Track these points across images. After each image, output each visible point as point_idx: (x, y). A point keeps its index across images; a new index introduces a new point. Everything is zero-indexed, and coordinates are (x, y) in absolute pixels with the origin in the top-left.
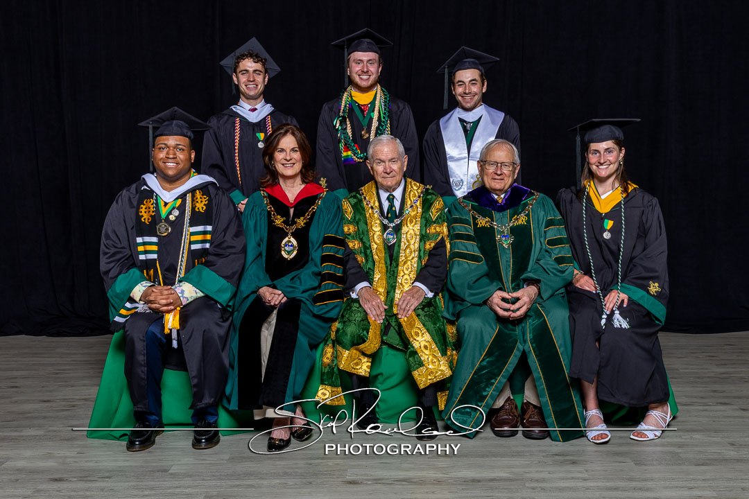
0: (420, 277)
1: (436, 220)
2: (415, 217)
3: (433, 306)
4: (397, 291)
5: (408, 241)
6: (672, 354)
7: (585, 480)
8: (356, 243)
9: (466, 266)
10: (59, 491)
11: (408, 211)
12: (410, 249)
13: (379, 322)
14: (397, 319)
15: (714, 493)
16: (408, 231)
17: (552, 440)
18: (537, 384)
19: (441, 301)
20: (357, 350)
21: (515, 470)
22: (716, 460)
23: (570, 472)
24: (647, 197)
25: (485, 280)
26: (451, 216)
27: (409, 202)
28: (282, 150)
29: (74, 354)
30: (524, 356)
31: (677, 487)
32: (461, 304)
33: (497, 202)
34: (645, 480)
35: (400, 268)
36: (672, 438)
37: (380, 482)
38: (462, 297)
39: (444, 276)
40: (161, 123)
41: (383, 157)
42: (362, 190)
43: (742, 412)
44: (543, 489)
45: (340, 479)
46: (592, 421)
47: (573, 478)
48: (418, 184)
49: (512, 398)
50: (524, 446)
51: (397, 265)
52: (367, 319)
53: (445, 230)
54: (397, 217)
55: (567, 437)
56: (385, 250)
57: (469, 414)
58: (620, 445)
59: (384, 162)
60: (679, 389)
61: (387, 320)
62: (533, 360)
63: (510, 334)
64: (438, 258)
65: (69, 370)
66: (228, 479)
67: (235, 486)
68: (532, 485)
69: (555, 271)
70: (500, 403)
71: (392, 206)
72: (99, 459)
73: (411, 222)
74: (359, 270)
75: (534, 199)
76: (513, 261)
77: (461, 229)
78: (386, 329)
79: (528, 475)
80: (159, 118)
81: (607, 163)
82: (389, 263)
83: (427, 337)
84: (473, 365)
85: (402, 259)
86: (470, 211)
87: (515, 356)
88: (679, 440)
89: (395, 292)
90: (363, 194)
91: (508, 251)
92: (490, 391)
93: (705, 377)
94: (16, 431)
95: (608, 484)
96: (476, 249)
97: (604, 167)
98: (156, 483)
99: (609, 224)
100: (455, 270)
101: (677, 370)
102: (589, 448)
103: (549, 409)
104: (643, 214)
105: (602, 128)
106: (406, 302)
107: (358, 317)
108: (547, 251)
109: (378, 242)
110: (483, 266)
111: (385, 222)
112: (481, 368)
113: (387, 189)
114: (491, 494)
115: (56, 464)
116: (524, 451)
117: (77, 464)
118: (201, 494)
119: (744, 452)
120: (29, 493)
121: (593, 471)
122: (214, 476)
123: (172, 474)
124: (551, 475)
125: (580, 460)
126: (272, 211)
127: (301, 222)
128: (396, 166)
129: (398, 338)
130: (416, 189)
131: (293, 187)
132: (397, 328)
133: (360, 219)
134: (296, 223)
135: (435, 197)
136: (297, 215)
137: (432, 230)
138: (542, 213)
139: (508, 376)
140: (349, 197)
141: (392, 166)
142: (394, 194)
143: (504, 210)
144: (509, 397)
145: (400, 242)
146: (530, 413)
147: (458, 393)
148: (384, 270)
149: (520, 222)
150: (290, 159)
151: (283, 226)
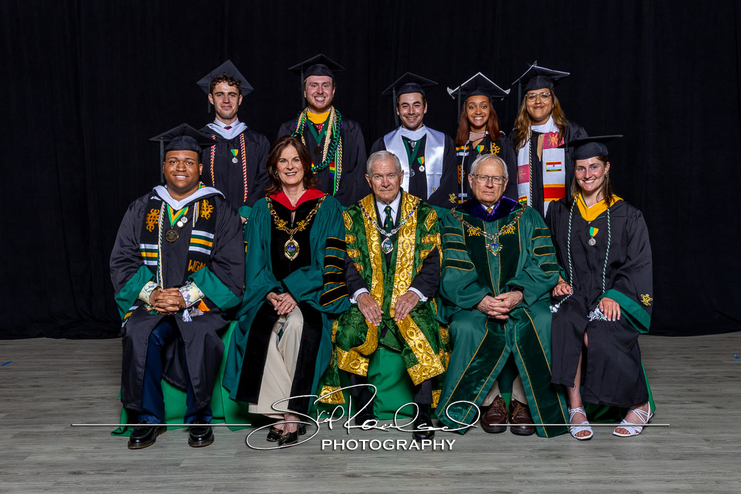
0: (415, 283)
1: (430, 230)
2: (411, 227)
3: (426, 308)
4: (393, 296)
5: (404, 250)
6: (650, 355)
7: (569, 473)
8: (355, 252)
9: (458, 273)
10: (76, 483)
11: (404, 221)
12: (406, 258)
13: (376, 325)
14: (394, 322)
15: (690, 485)
16: (404, 241)
17: (538, 436)
18: (524, 383)
19: (434, 306)
20: (356, 351)
21: (503, 464)
23: (555, 466)
24: (631, 209)
25: (475, 286)
26: (444, 226)
27: (405, 214)
28: (285, 160)
29: (93, 355)
30: (512, 357)
31: (655, 480)
32: (453, 309)
33: (487, 212)
34: (626, 474)
35: (396, 275)
36: (650, 433)
37: (378, 475)
38: (454, 302)
39: (437, 282)
40: (172, 138)
41: (381, 172)
42: (361, 202)
43: (716, 410)
44: (530, 482)
45: (340, 473)
46: (576, 419)
47: (558, 472)
48: (413, 197)
49: (500, 396)
50: (512, 441)
51: (394, 273)
52: (365, 322)
53: (438, 240)
54: (394, 227)
55: (552, 432)
56: (382, 258)
57: (460, 411)
58: (602, 440)
59: (382, 176)
60: (657, 388)
61: (384, 323)
62: (520, 360)
63: (498, 337)
64: (431, 266)
65: (87, 370)
66: (236, 473)
67: (241, 479)
68: (519, 478)
69: (540, 278)
70: (489, 401)
71: (389, 217)
72: (115, 454)
73: (407, 232)
74: (357, 277)
75: (522, 211)
76: (502, 268)
77: (453, 238)
78: (382, 332)
79: (515, 469)
80: (169, 134)
81: (593, 178)
82: (386, 270)
83: (422, 336)
84: (464, 366)
85: (398, 266)
86: (462, 221)
87: (504, 357)
88: (658, 436)
89: (391, 297)
90: (362, 206)
91: (496, 259)
92: (480, 390)
93: (682, 377)
94: (37, 427)
95: (591, 477)
96: (467, 257)
97: (590, 181)
98: (168, 476)
99: (594, 231)
100: (448, 277)
101: (655, 370)
102: (573, 444)
103: (535, 407)
104: (627, 223)
105: (586, 146)
106: (401, 306)
107: (356, 320)
108: (533, 259)
109: (376, 251)
110: (473, 273)
111: (383, 232)
112: (472, 368)
113: (384, 202)
114: (481, 487)
115: (74, 458)
116: (511, 446)
117: (94, 459)
118: (210, 487)
119: (718, 448)
120: (49, 485)
121: (576, 465)
122: (222, 469)
123: (183, 468)
124: (537, 469)
125: (563, 455)
126: (275, 215)
127: (302, 225)
128: (393, 181)
129: (394, 339)
130: (412, 201)
131: (296, 194)
132: (393, 330)
133: (358, 230)
134: (297, 226)
135: (429, 209)
136: (298, 218)
137: (427, 240)
138: (530, 224)
139: (497, 376)
140: (349, 208)
141: (390, 180)
142: (391, 205)
143: (494, 221)
144: (498, 396)
145: (397, 251)
146: (517, 411)
147: (451, 391)
148: (381, 277)
149: (508, 231)
150: (293, 168)
151: (285, 229)
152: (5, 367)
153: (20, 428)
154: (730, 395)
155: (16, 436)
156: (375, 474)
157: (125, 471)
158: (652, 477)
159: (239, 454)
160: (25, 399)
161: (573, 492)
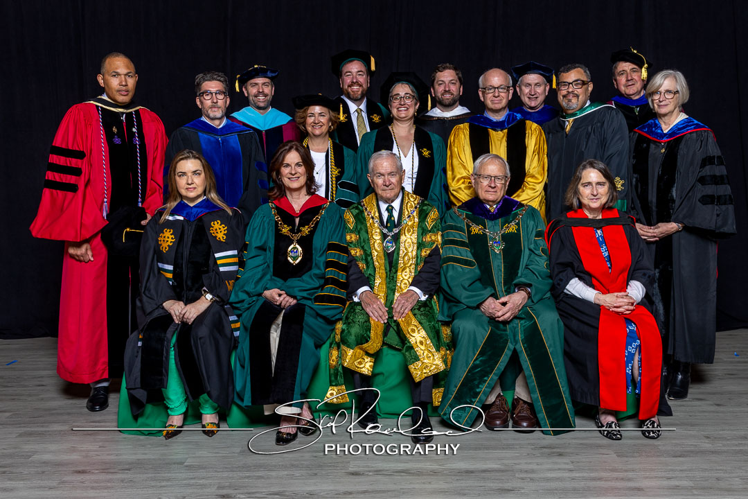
1: (432, 229)
2: (412, 226)
3: (428, 306)
4: (396, 294)
5: (406, 249)
7: (571, 471)
8: (358, 250)
10: (81, 482)
11: (406, 221)
12: (409, 256)
15: (691, 483)
16: (406, 240)
18: (528, 381)
19: (436, 304)
20: (361, 349)
21: (505, 462)
22: (692, 452)
23: (556, 463)
25: (478, 284)
26: (445, 224)
27: (407, 213)
28: (288, 165)
30: (515, 354)
31: (656, 477)
32: (456, 306)
33: (489, 211)
34: (626, 471)
35: (399, 273)
37: (380, 473)
41: (383, 171)
42: (363, 202)
43: (717, 407)
44: (532, 479)
45: (343, 471)
47: (559, 469)
48: (415, 196)
49: (502, 394)
51: (396, 272)
52: (369, 320)
53: (439, 238)
54: (396, 226)
56: (384, 256)
59: (383, 175)
62: (525, 359)
63: (501, 334)
64: (432, 264)
66: (239, 471)
67: (245, 478)
68: (521, 476)
70: (492, 399)
71: (391, 215)
72: (119, 452)
73: (409, 231)
74: (360, 275)
75: (524, 210)
76: (504, 266)
77: (455, 235)
79: (518, 466)
82: (388, 269)
83: (423, 333)
84: (467, 364)
85: (401, 265)
86: (464, 219)
87: (506, 354)
89: (394, 295)
90: (364, 205)
91: (499, 257)
92: (483, 388)
94: (42, 426)
95: (592, 475)
96: (470, 255)
98: (172, 475)
100: (450, 274)
102: (575, 441)
103: (540, 405)
106: (400, 306)
107: (361, 318)
109: (378, 249)
110: (475, 270)
111: (385, 231)
112: (475, 367)
113: (386, 201)
114: (483, 485)
115: (78, 457)
116: (513, 445)
117: (99, 457)
118: (214, 485)
119: (718, 445)
120: (55, 484)
121: (578, 462)
122: (226, 468)
123: (187, 466)
124: (539, 467)
125: (566, 453)
126: (279, 221)
127: (306, 230)
128: (394, 180)
129: (397, 338)
130: (413, 201)
131: (299, 199)
132: (395, 328)
133: (361, 229)
134: (301, 231)
135: (430, 208)
136: (302, 224)
137: (428, 238)
138: (532, 223)
139: (499, 374)
140: (351, 207)
141: (391, 179)
142: (392, 204)
143: (496, 219)
144: (500, 394)
145: (399, 249)
146: (520, 408)
147: (454, 389)
148: (384, 276)
149: (511, 230)
150: (296, 174)
151: (289, 234)
152: (9, 366)
153: (25, 427)
154: (730, 393)
155: (21, 435)
156: (378, 472)
157: (129, 470)
158: (653, 474)
159: (242, 452)
160: (30, 399)
161: (575, 489)
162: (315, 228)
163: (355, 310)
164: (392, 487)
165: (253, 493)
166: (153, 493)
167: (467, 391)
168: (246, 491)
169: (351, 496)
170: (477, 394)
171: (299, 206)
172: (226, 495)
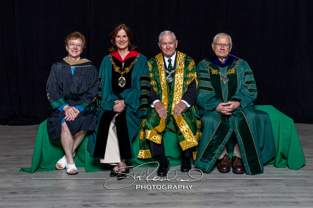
0: (184, 97)
1: (191, 70)
2: (181, 69)
3: (190, 111)
5: (178, 81)
7: (262, 193)
8: (154, 82)
11: (178, 66)
12: (179, 85)
13: (164, 118)
14: (173, 117)
16: (178, 76)
17: (247, 174)
19: (194, 109)
20: (155, 130)
21: (229, 188)
23: (255, 189)
25: (214, 99)
26: (199, 69)
27: (178, 62)
28: (119, 37)
29: (21, 134)
31: (305, 196)
32: (203, 111)
33: (221, 62)
34: (290, 193)
35: (174, 93)
38: (203, 107)
39: (195, 97)
41: (166, 42)
42: (156, 57)
44: (242, 197)
45: (146, 193)
47: (256, 192)
48: (183, 54)
49: (227, 154)
50: (234, 177)
51: (173, 92)
52: (159, 116)
53: (195, 75)
54: (173, 69)
56: (167, 85)
59: (166, 44)
63: (226, 124)
64: (192, 88)
65: (19, 141)
66: (94, 193)
67: (96, 196)
68: (237, 196)
69: (249, 95)
70: (222, 157)
71: (170, 64)
72: (33, 183)
73: (179, 72)
74: (154, 94)
75: (239, 62)
76: (228, 90)
77: (203, 75)
79: (235, 191)
82: (169, 91)
83: (187, 126)
84: (209, 139)
85: (175, 89)
86: (208, 66)
89: (172, 104)
90: (157, 59)
91: (226, 86)
92: (217, 151)
95: (273, 195)
96: (210, 85)
98: (60, 194)
100: (200, 95)
103: (245, 160)
106: (177, 110)
107: (154, 115)
108: (245, 86)
109: (164, 81)
110: (213, 93)
111: (167, 72)
112: (213, 140)
113: (168, 57)
114: (218, 200)
115: (12, 185)
117: (22, 186)
118: (81, 200)
121: (266, 189)
122: (87, 191)
123: (67, 190)
124: (246, 191)
125: (259, 184)
126: (114, 64)
127: (127, 70)
128: (172, 46)
129: (174, 126)
130: (182, 56)
131: (124, 53)
132: (173, 121)
133: (155, 71)
134: (125, 70)
135: (190, 60)
136: (126, 66)
137: (189, 75)
138: (243, 68)
140: (150, 60)
141: (170, 45)
142: (171, 58)
143: (225, 67)
144: (226, 154)
145: (174, 81)
146: (236, 161)
147: (202, 152)
148: (167, 94)
149: (232, 72)
150: (123, 41)
151: (119, 72)
157: (38, 192)
159: (95, 183)
161: (264, 202)
162: (132, 68)
163: (151, 111)
164: (171, 201)
165: (100, 204)
166: (50, 204)
167: (209, 152)
168: (97, 203)
169: (150, 205)
170: (214, 155)
171: (124, 57)
172: (87, 205)
